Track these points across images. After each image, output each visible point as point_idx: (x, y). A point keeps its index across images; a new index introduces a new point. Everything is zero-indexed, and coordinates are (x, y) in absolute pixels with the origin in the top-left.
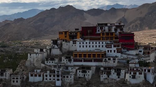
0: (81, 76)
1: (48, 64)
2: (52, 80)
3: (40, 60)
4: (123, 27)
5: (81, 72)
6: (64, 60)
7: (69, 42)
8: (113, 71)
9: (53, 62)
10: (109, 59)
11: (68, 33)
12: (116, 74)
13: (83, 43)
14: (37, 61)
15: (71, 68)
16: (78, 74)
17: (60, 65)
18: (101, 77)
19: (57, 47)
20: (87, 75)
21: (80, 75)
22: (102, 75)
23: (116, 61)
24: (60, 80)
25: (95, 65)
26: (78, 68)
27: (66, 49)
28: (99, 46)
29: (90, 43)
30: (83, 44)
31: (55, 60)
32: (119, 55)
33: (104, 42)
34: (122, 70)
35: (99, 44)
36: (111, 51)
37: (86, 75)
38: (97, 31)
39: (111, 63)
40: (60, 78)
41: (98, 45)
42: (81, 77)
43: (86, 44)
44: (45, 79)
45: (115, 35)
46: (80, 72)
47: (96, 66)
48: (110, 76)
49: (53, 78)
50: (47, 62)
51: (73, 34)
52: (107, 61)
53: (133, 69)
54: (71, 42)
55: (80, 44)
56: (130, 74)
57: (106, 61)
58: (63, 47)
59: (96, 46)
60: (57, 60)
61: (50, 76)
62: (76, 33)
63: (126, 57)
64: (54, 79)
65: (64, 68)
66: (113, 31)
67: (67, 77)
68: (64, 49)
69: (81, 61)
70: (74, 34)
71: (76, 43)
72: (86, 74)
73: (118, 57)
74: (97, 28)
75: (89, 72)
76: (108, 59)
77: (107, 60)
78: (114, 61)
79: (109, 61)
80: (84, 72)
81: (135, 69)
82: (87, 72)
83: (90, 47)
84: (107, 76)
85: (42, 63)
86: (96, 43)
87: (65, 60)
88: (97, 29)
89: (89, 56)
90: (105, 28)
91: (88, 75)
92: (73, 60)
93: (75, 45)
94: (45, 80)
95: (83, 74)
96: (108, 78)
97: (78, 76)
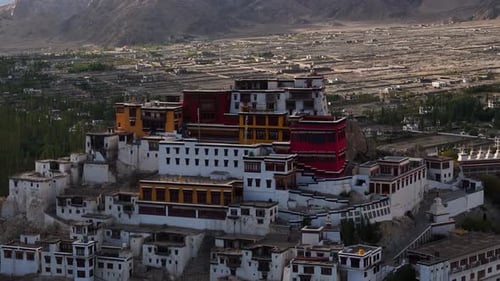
0: (154, 263)
1: (66, 216)
2: (63, 274)
3: (43, 203)
4: (314, 95)
5: (153, 251)
6: (110, 207)
7: (139, 144)
8: (247, 256)
9: (78, 212)
10: (246, 212)
11: (138, 112)
12: (255, 265)
13: (177, 150)
14: (35, 204)
15: (127, 234)
16: (144, 257)
17: (98, 223)
18: (212, 271)
19: (102, 159)
20: (170, 262)
21: (150, 260)
22: (215, 266)
23: (268, 218)
24: (87, 274)
25: (202, 227)
26: (148, 235)
27: (127, 165)
28: (226, 162)
29: (197, 151)
30: (177, 152)
31: (85, 205)
32: (282, 196)
33: (241, 152)
34: (273, 255)
35: (226, 154)
36: (258, 182)
37: (167, 263)
38: (233, 106)
39: (251, 226)
40: (87, 269)
41: (221, 157)
42: (155, 268)
43: (187, 153)
44: (44, 270)
45: (284, 125)
46: (150, 250)
47: (206, 231)
48: (239, 272)
49: (69, 267)
50: (63, 211)
51: (153, 115)
52: (238, 218)
53: (308, 254)
54: (145, 144)
55: (168, 152)
56: (295, 269)
57: (234, 217)
58: (119, 157)
59: (216, 162)
60: (91, 206)
61: (59, 261)
62: (161, 114)
63: (306, 204)
64: (70, 272)
65: (108, 233)
66: (281, 108)
67: (110, 266)
68: (124, 164)
69: (161, 212)
70: (158, 115)
71: (157, 149)
72: (168, 259)
73: (277, 203)
74: (233, 97)
75: (176, 252)
76: (242, 210)
77: (239, 214)
78: (260, 218)
79: (244, 216)
80: (162, 251)
81: (314, 254)
82: (170, 252)
83: (197, 164)
84: (228, 269)
85: (46, 212)
86: (216, 153)
87: (115, 207)
88: (233, 101)
89: (188, 196)
90: (255, 99)
91: (173, 262)
92: (137, 207)
93: (155, 152)
94: (44, 273)
95: (160, 257)
96: (231, 277)
97: (146, 262)
